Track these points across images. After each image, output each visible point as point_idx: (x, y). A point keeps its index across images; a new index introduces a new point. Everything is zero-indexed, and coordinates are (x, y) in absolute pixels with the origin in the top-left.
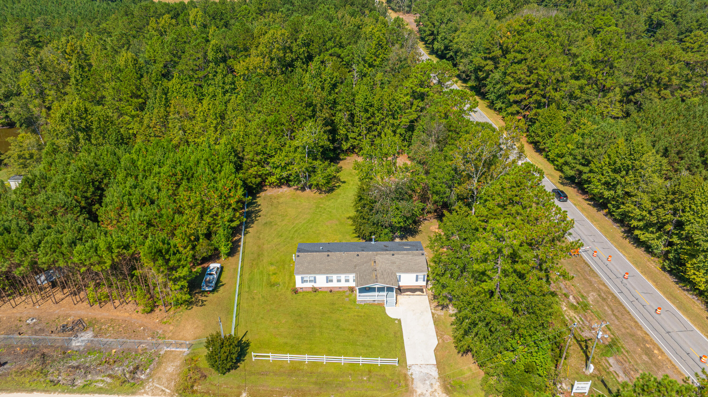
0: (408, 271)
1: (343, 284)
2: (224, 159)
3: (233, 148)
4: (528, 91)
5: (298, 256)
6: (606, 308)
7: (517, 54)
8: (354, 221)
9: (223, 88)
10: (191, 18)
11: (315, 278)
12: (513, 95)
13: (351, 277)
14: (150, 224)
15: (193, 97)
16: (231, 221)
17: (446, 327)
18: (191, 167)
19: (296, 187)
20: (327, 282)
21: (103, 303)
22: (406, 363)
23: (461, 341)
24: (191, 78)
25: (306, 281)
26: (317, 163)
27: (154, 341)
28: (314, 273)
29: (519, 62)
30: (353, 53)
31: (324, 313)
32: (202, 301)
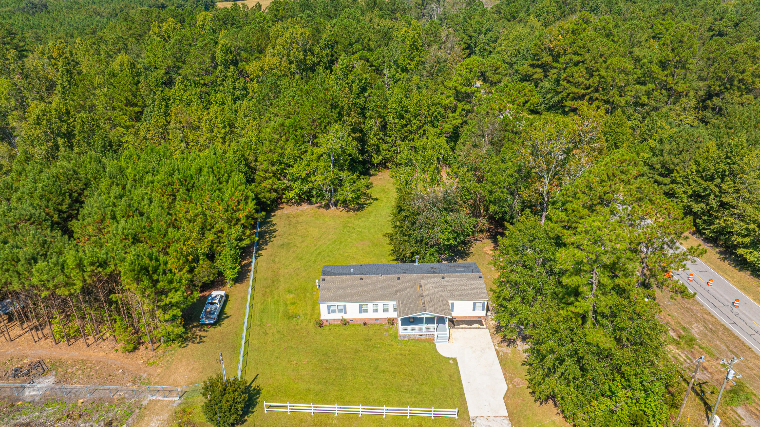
0: (462, 297)
1: (381, 315)
2: (233, 168)
3: (243, 156)
4: (587, 97)
5: (324, 280)
6: (718, 343)
7: (573, 56)
8: (392, 239)
9: (233, 94)
10: (199, 22)
11: (345, 307)
12: (570, 102)
13: (391, 305)
14: (136, 240)
15: (198, 105)
16: (240, 239)
17: (516, 368)
18: (191, 175)
19: (318, 205)
20: (360, 312)
21: (73, 340)
22: (468, 415)
23: (540, 384)
24: (196, 84)
25: (334, 311)
26: (344, 174)
27: (135, 387)
28: (345, 300)
29: (576, 64)
30: (384, 57)
31: (357, 351)
32: (201, 337)
